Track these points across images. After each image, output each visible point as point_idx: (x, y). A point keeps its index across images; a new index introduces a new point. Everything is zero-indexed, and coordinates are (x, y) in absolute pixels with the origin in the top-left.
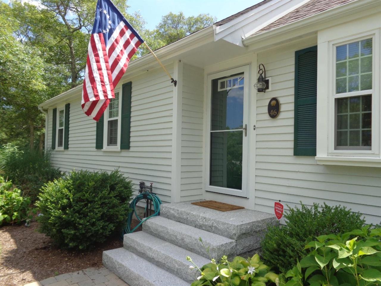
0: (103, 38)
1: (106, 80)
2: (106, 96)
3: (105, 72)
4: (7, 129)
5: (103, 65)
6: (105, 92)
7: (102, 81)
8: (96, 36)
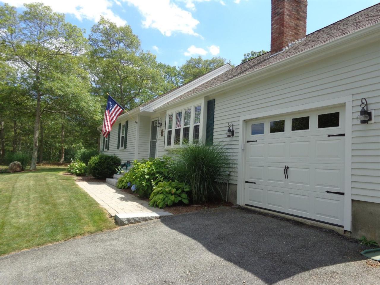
0: (109, 111)
1: (109, 125)
2: (109, 130)
3: (109, 122)
4: (84, 140)
5: (108, 120)
6: (109, 129)
7: (108, 125)
8: (107, 111)
